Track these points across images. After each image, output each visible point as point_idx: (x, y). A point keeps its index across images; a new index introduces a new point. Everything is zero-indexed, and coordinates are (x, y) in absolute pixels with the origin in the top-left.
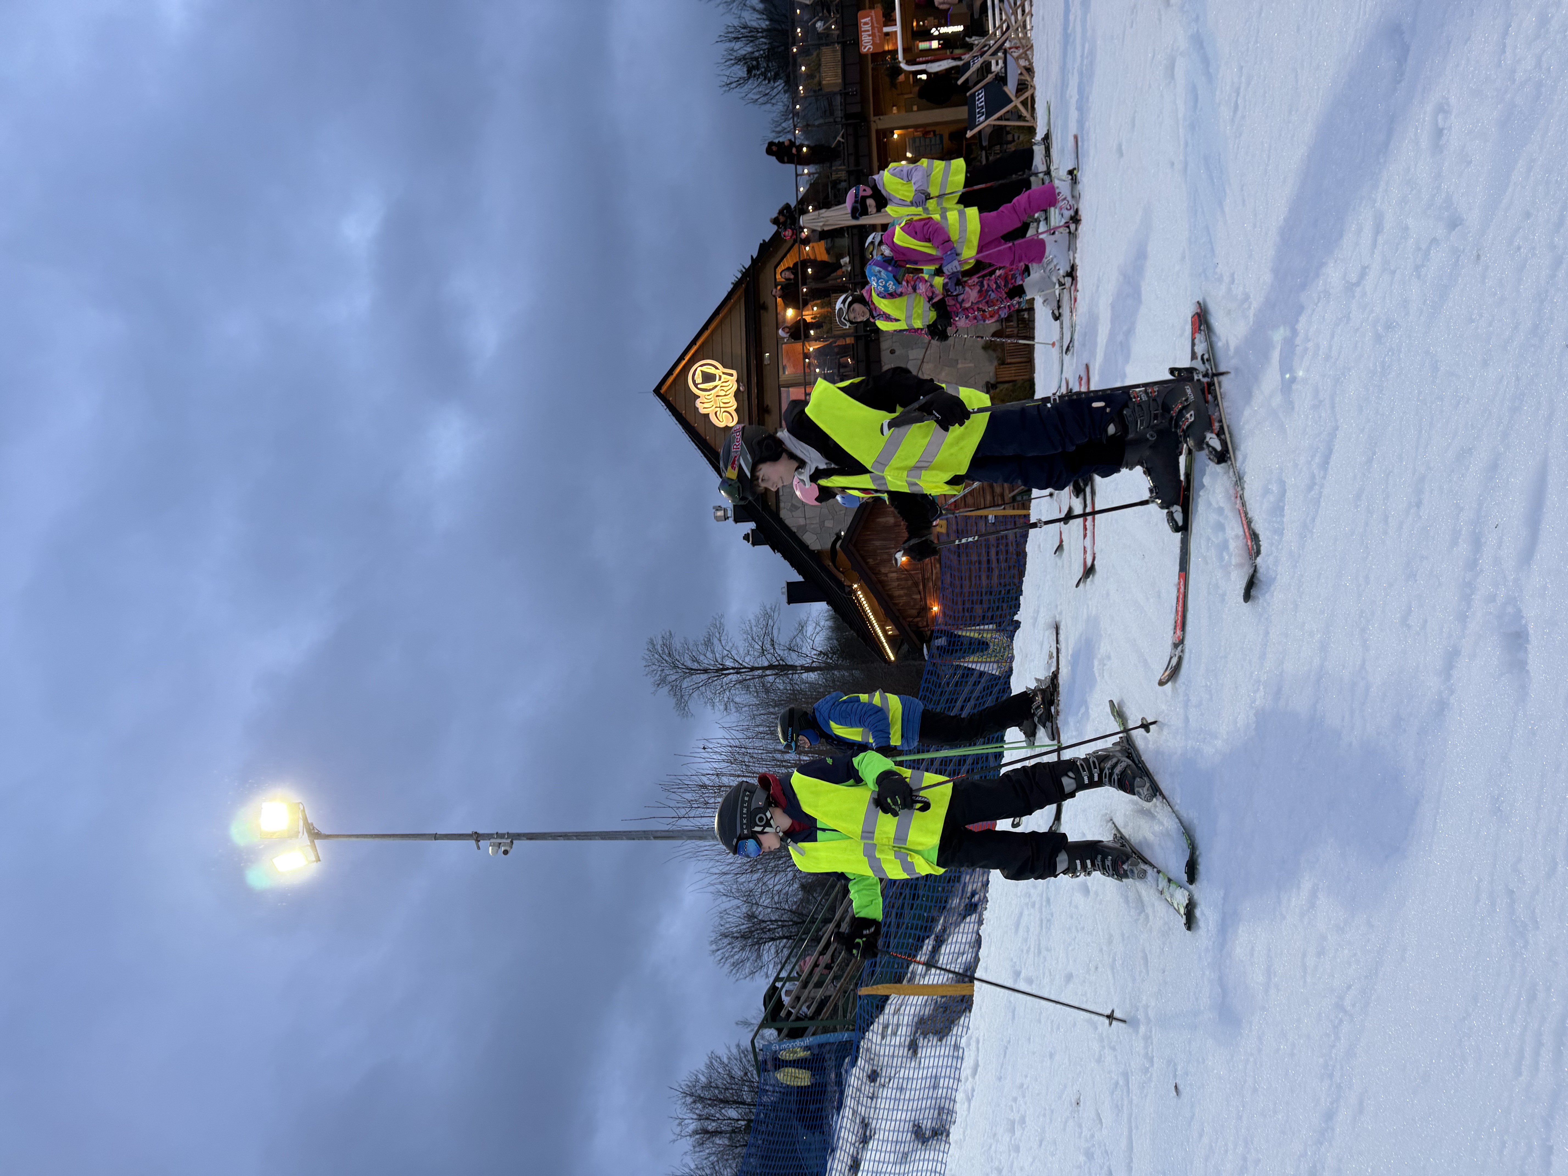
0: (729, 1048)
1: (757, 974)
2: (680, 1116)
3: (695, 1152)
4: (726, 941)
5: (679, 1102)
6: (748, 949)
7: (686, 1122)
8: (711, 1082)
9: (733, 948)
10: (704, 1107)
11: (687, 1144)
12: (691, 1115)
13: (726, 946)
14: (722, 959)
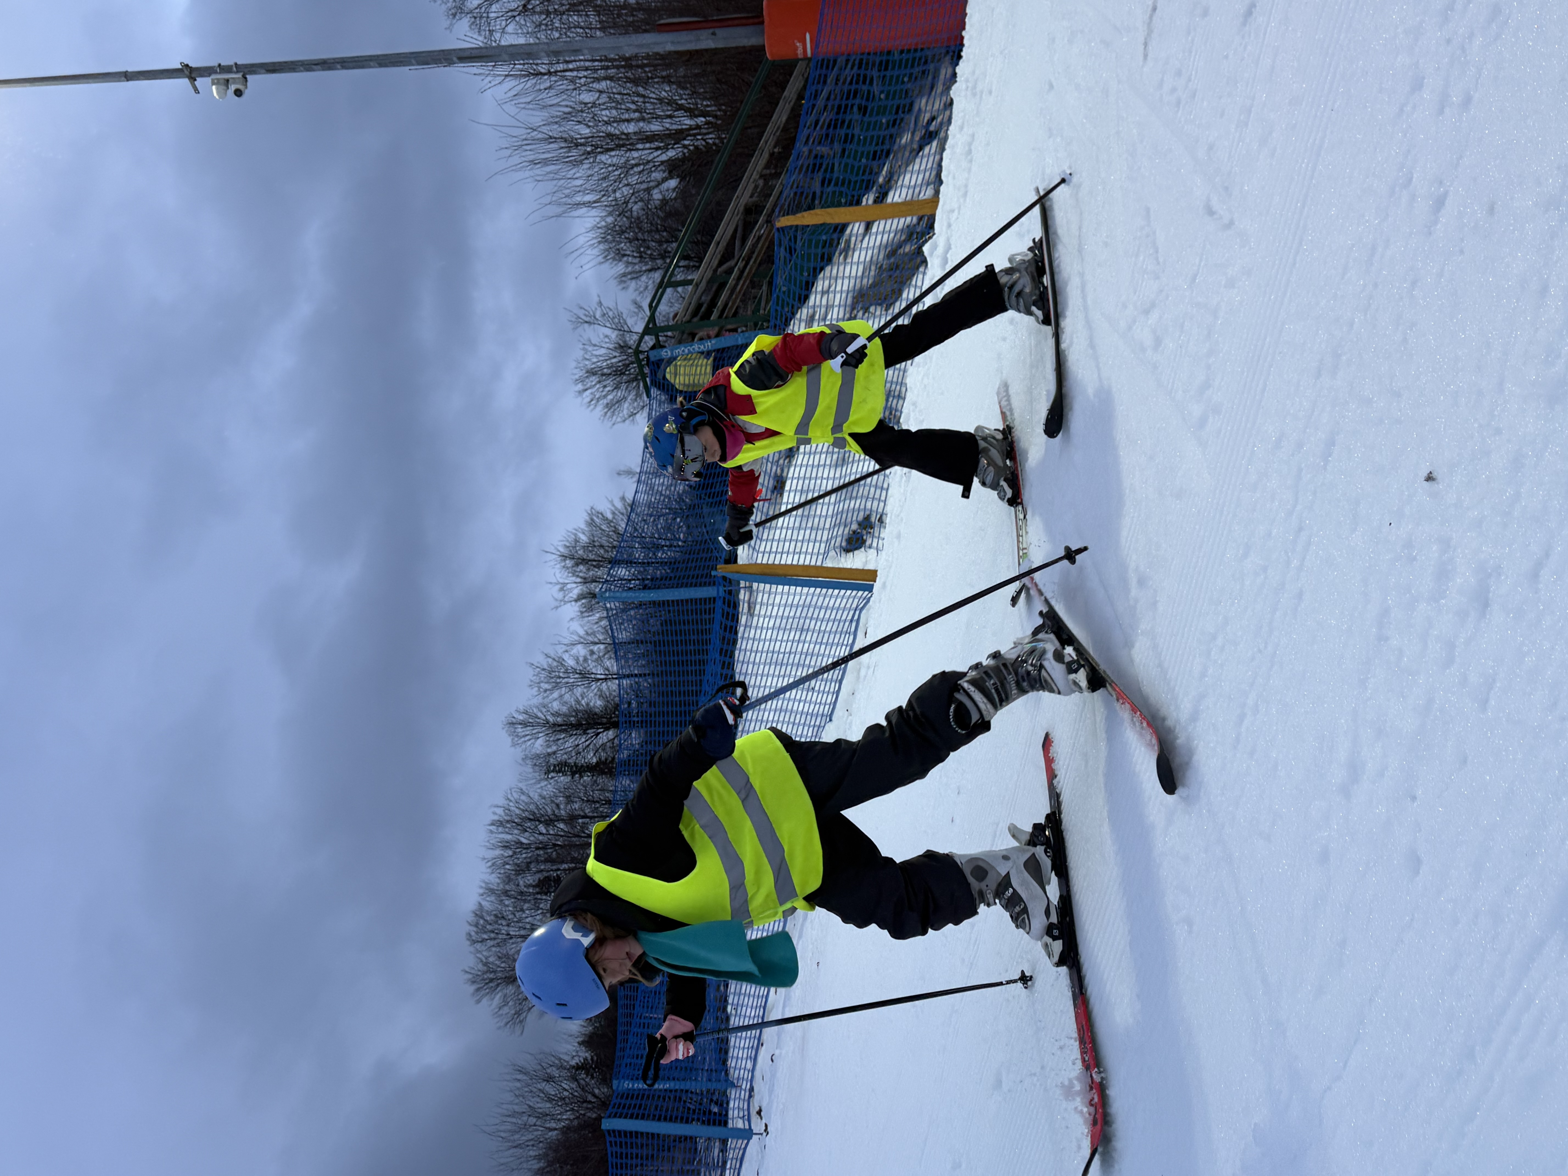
0: (612, 502)
1: (638, 416)
2: (561, 581)
3: (583, 617)
4: (594, 379)
5: (558, 566)
6: (624, 386)
7: (569, 586)
8: (594, 541)
9: (605, 387)
10: (588, 570)
11: (572, 610)
12: (574, 579)
13: (595, 385)
14: (592, 400)
